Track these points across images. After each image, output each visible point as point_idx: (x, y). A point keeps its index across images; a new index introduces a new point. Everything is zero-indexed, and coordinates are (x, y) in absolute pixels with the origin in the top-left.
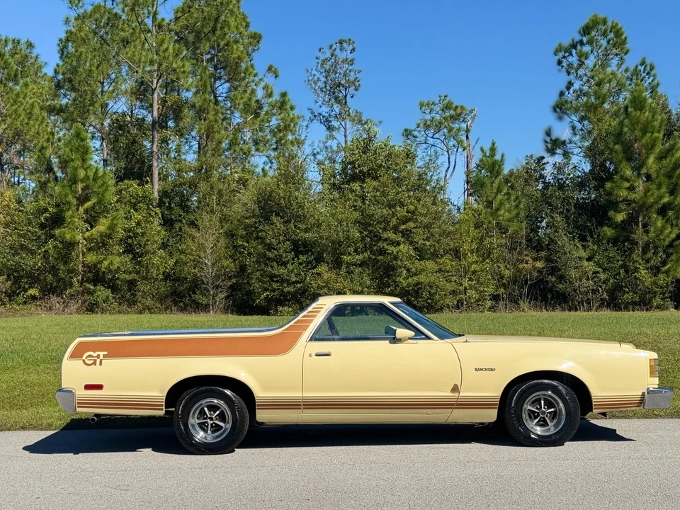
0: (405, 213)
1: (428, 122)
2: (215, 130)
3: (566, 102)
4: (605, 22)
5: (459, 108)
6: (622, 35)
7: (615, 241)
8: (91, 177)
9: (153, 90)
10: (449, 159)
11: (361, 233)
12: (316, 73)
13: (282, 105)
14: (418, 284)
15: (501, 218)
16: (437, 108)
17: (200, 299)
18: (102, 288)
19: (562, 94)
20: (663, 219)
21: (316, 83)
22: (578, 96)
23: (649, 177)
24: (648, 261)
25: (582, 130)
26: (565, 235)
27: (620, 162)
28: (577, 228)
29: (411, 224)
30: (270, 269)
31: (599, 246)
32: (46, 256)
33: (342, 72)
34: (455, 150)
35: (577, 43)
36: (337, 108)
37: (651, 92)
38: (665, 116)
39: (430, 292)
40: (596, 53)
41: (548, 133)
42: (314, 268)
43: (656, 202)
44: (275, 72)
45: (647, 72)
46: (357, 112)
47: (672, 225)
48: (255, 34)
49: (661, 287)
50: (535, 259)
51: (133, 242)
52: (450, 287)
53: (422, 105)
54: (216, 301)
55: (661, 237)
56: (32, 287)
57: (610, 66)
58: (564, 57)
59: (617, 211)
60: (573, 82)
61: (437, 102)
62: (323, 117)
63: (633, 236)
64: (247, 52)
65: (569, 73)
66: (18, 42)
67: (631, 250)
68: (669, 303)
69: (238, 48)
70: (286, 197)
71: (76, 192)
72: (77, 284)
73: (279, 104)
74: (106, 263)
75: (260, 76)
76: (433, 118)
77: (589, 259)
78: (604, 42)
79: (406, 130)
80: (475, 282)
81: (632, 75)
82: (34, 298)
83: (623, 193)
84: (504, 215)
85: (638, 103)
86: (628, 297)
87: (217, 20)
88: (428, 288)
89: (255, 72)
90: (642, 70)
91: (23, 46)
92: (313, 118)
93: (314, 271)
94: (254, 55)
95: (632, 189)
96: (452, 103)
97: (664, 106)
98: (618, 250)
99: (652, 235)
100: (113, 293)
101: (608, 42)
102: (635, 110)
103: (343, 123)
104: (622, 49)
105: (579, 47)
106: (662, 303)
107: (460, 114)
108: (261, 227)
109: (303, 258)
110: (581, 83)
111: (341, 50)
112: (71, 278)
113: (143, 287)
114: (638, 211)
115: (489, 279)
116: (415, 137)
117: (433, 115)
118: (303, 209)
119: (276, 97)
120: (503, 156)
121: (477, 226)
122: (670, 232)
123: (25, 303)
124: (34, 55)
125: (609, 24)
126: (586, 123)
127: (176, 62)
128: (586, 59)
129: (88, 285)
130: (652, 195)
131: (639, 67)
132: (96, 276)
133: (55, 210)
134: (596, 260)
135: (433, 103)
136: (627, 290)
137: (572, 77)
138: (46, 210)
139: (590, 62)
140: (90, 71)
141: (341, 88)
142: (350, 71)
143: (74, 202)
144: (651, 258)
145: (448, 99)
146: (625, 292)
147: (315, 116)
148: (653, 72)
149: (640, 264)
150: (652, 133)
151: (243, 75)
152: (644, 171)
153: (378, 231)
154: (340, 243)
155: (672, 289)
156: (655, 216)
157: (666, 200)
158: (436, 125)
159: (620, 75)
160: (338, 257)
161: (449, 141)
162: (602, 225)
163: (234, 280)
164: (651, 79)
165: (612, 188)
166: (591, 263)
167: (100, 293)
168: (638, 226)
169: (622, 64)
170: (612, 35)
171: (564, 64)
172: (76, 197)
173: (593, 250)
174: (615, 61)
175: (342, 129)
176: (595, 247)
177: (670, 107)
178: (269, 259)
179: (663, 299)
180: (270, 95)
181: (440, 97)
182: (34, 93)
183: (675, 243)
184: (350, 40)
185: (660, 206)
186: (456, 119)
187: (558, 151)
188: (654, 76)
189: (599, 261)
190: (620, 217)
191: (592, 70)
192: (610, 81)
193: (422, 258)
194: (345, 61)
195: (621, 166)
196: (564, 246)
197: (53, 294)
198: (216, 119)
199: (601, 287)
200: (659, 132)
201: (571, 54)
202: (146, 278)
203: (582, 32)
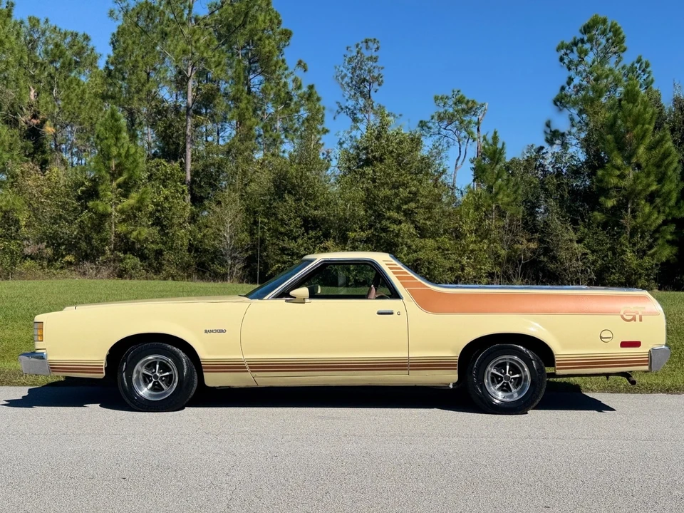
0: (407, 194)
1: (442, 115)
2: (247, 117)
3: (566, 96)
4: (604, 21)
5: (471, 102)
6: (620, 34)
7: (604, 226)
8: (123, 155)
9: (188, 79)
10: (460, 148)
11: (366, 211)
12: (344, 69)
13: (310, 96)
14: (417, 260)
15: (500, 202)
16: (451, 102)
17: (218, 268)
18: (131, 256)
19: (563, 88)
20: (650, 206)
21: (342, 78)
22: (578, 91)
23: (639, 166)
24: (634, 245)
25: (580, 122)
26: (558, 218)
27: (612, 151)
28: (570, 212)
29: (413, 205)
30: (281, 243)
31: (589, 229)
32: (82, 226)
33: (367, 69)
34: (466, 140)
35: (578, 41)
36: (362, 102)
37: (646, 88)
38: (657, 110)
39: (428, 268)
40: (595, 51)
41: (548, 125)
42: (321, 243)
43: (644, 190)
44: (304, 67)
45: (642, 69)
46: (380, 106)
47: (659, 212)
48: (286, 30)
49: (647, 269)
50: (529, 241)
51: (160, 215)
52: (447, 264)
53: (436, 98)
54: (234, 271)
55: (648, 223)
56: (69, 254)
57: (608, 63)
58: (566, 54)
59: (608, 197)
60: (573, 77)
61: (450, 96)
62: (349, 109)
63: (621, 220)
64: (278, 47)
65: (569, 69)
66: (77, 35)
67: (619, 234)
68: (653, 284)
69: (269, 42)
70: (299, 177)
71: (109, 168)
72: (108, 252)
73: (307, 96)
74: (135, 233)
75: (290, 70)
76: (446, 111)
77: (579, 242)
78: (603, 41)
79: (421, 122)
80: (472, 260)
81: (628, 72)
82: (70, 263)
83: (614, 181)
84: (503, 199)
85: (631, 96)
86: (615, 277)
87: (246, 14)
88: (427, 263)
89: (286, 66)
90: (638, 67)
91: (80, 39)
92: (340, 110)
93: (322, 245)
94: (285, 50)
95: (622, 177)
96: (464, 98)
97: (657, 101)
98: (607, 233)
99: (639, 220)
100: (141, 261)
101: (608, 40)
102: (628, 103)
103: (367, 115)
104: (620, 47)
105: (580, 45)
106: (647, 284)
107: (471, 108)
108: (275, 204)
109: (312, 233)
110: (581, 78)
111: (367, 49)
112: (103, 246)
113: (168, 256)
114: (628, 197)
115: (486, 258)
116: (429, 128)
117: (446, 108)
118: (313, 188)
119: (305, 89)
120: (503, 144)
121: (477, 208)
122: (657, 218)
123: (62, 268)
124: (90, 47)
125: (609, 24)
126: (584, 116)
127: (207, 53)
128: (586, 55)
129: (118, 253)
130: (641, 183)
131: (636, 65)
132: (126, 245)
133: (90, 184)
134: (586, 242)
135: (447, 97)
136: (614, 271)
137: (572, 73)
138: (83, 184)
139: (589, 58)
140: (136, 61)
141: (366, 83)
142: (374, 68)
143: (108, 177)
144: (638, 242)
145: (461, 93)
146: (612, 273)
147: (342, 109)
148: (648, 70)
149: (627, 247)
150: (643, 125)
151: (273, 68)
152: (634, 160)
153: (381, 210)
154: (346, 220)
155: (657, 272)
156: (643, 202)
157: (654, 188)
158: (449, 118)
159: (617, 72)
160: (345, 233)
161: (461, 132)
162: (593, 209)
163: (250, 252)
164: (646, 75)
165: (603, 175)
166: (582, 245)
167: (129, 261)
168: (627, 212)
169: (620, 61)
170: (610, 35)
171: (566, 61)
172: (110, 173)
173: (584, 233)
174: (613, 59)
175: (365, 120)
176: (586, 230)
177: (662, 102)
178: (281, 233)
179: (647, 280)
180: (299, 88)
181: (453, 92)
182: (96, 85)
183: (661, 229)
184: (375, 40)
185: (648, 193)
186: (467, 113)
187: (558, 142)
188: (649, 73)
189: (588, 243)
190: (610, 203)
191: (591, 66)
192: (607, 77)
193: (422, 236)
194: (370, 59)
195: (613, 155)
196: (556, 229)
197: (87, 260)
198: (247, 107)
199: (589, 268)
200: (649, 124)
201: (572, 51)
202: (171, 248)
203: (583, 31)
